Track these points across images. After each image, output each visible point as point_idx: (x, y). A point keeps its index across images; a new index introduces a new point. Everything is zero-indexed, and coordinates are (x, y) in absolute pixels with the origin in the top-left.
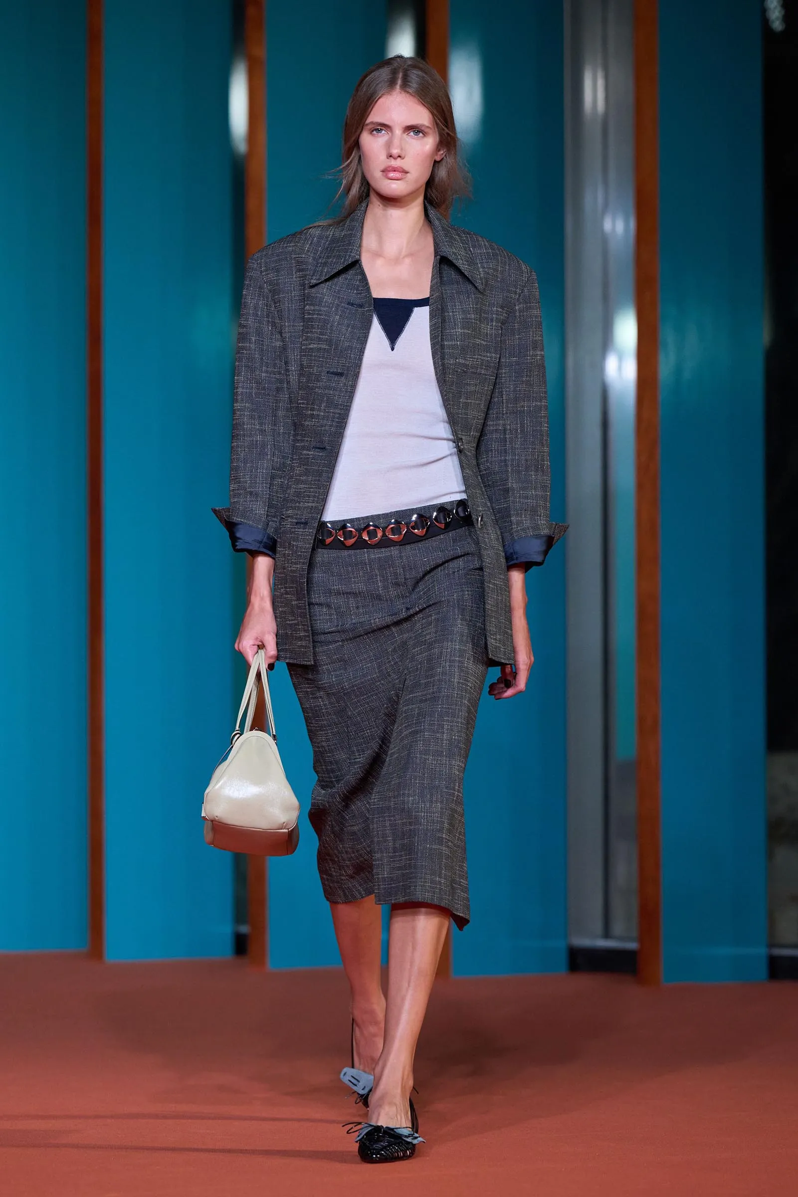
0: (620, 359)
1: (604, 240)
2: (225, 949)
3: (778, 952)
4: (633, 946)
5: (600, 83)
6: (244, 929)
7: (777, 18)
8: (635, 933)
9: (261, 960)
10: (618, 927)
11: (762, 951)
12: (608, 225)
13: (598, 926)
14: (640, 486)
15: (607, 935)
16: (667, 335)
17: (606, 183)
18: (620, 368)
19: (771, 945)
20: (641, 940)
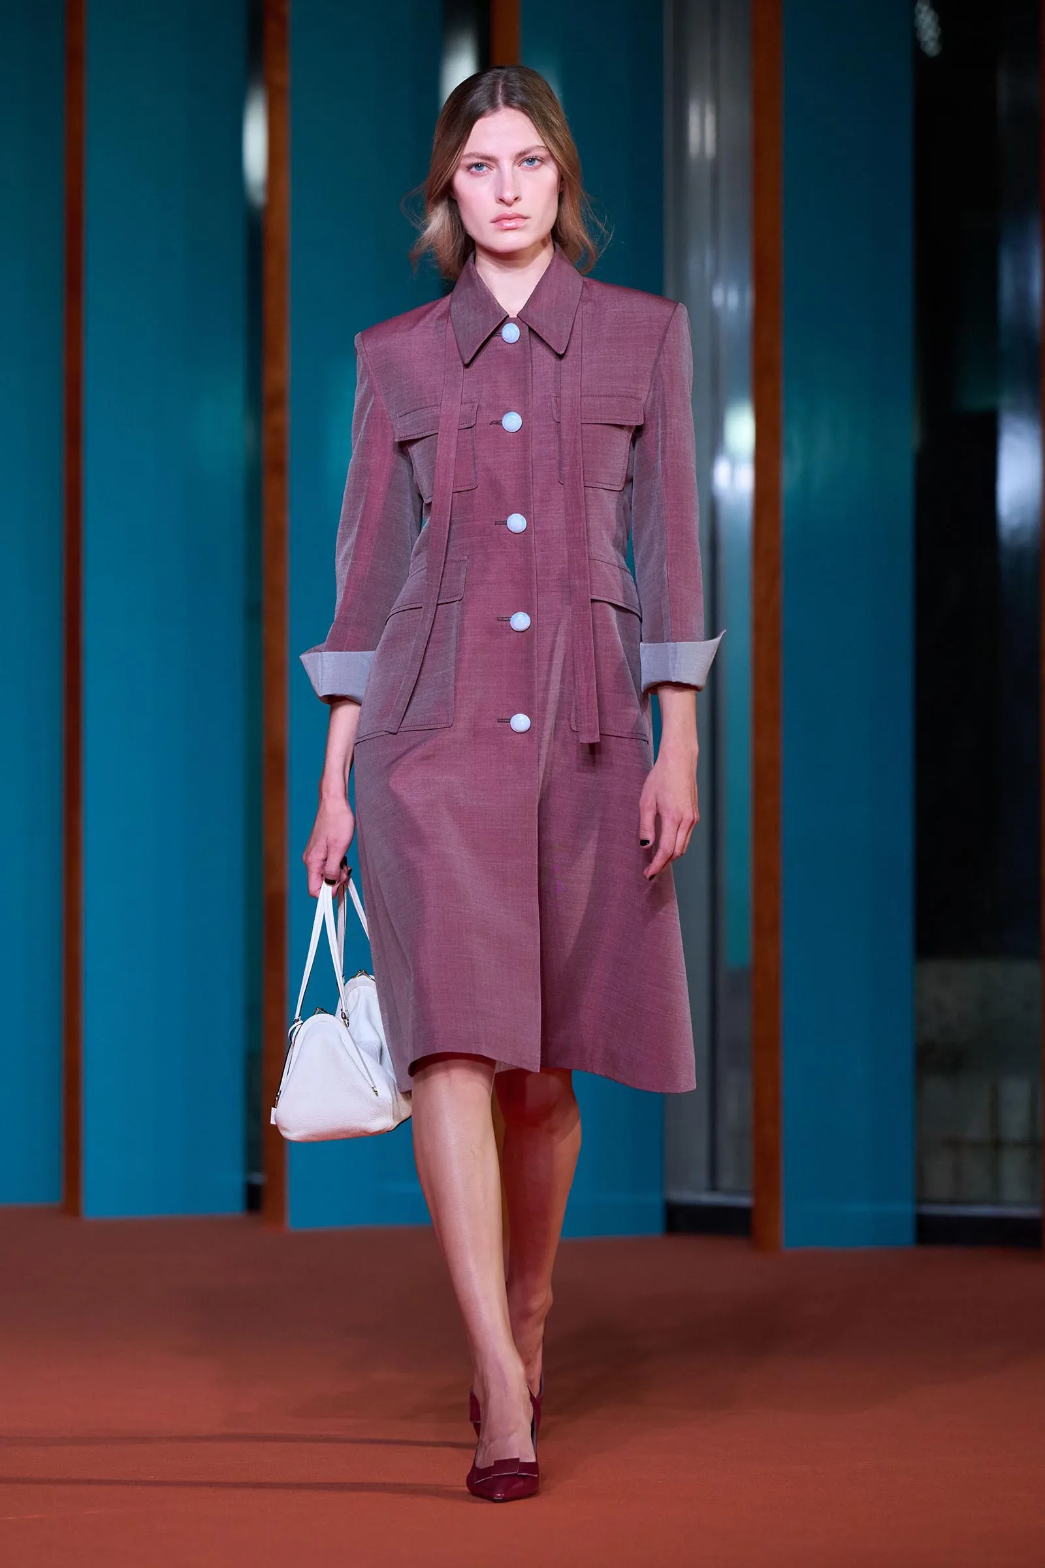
0: (734, 464)
1: (714, 316)
2: (235, 1204)
3: (927, 1209)
4: (745, 1201)
5: (710, 120)
6: (258, 1178)
7: (932, 39)
8: (749, 1184)
9: (278, 1218)
10: (727, 1179)
11: (906, 1209)
12: (718, 297)
13: (700, 1174)
14: (757, 628)
15: (713, 1187)
16: (792, 435)
17: (716, 244)
18: (732, 477)
19: (920, 1201)
20: (756, 1193)
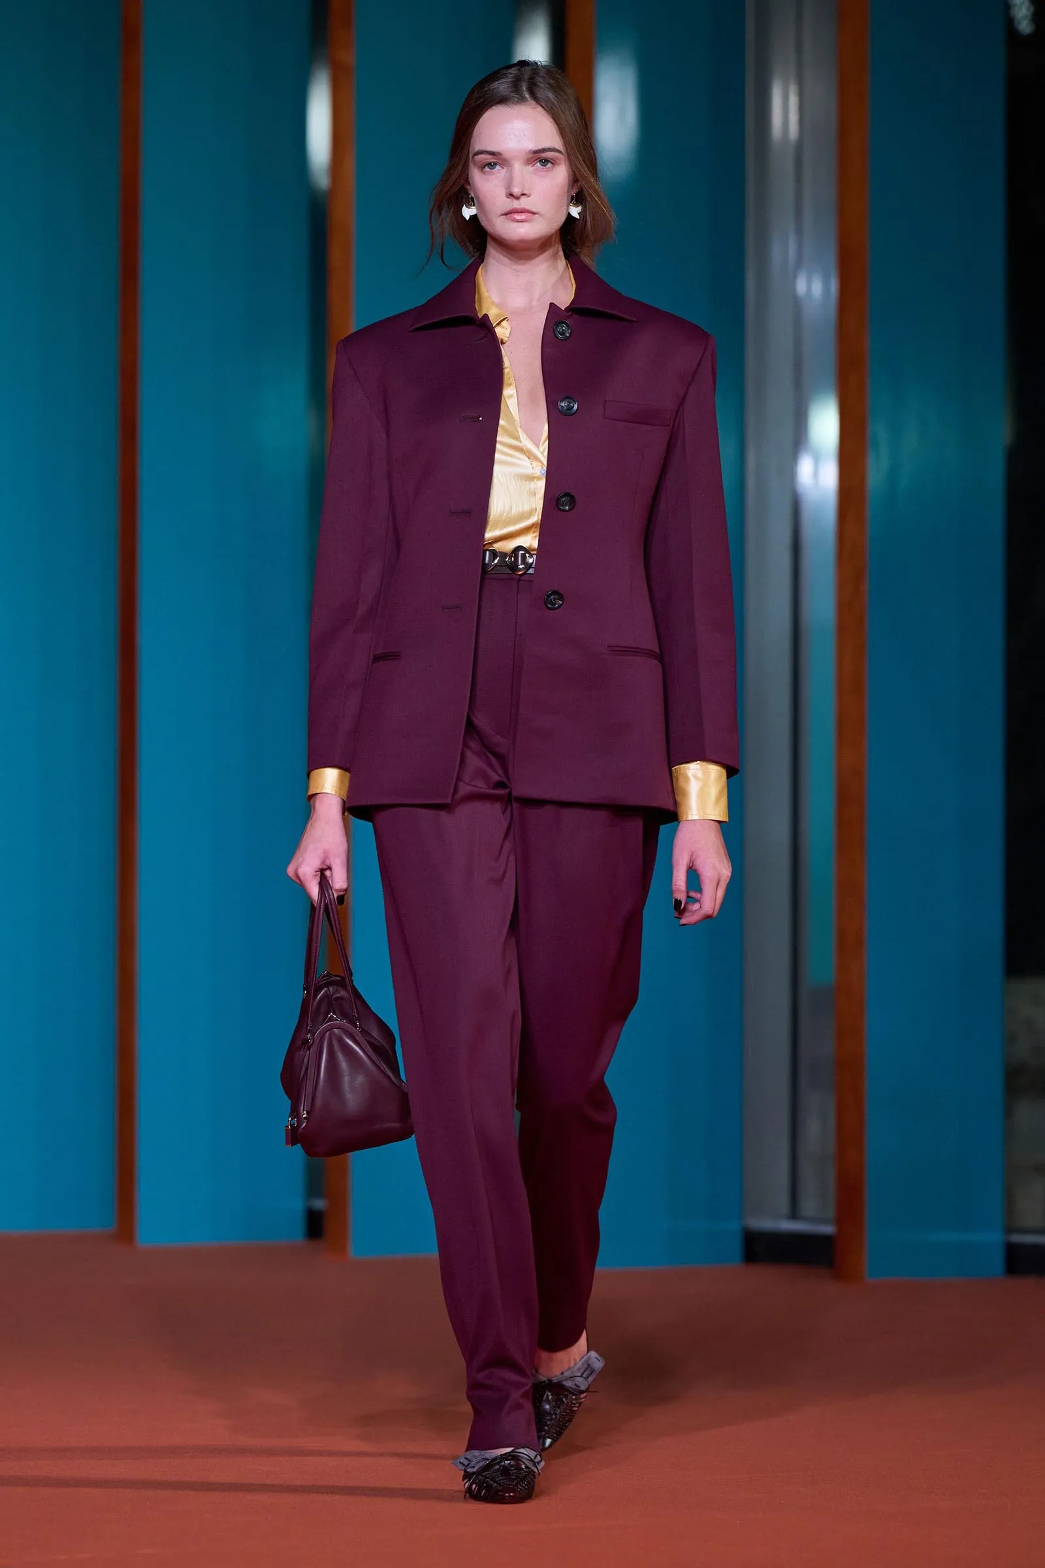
0: (817, 462)
1: (797, 304)
2: (295, 1230)
3: (1017, 1238)
4: (828, 1229)
5: (793, 100)
6: (319, 1204)
7: (1025, 17)
8: (831, 1212)
9: (340, 1245)
10: (810, 1204)
11: (994, 1238)
12: (801, 286)
13: (782, 1202)
14: (842, 628)
15: (794, 1215)
16: (878, 430)
17: (799, 231)
18: (816, 474)
19: (1010, 1229)
20: (839, 1222)
